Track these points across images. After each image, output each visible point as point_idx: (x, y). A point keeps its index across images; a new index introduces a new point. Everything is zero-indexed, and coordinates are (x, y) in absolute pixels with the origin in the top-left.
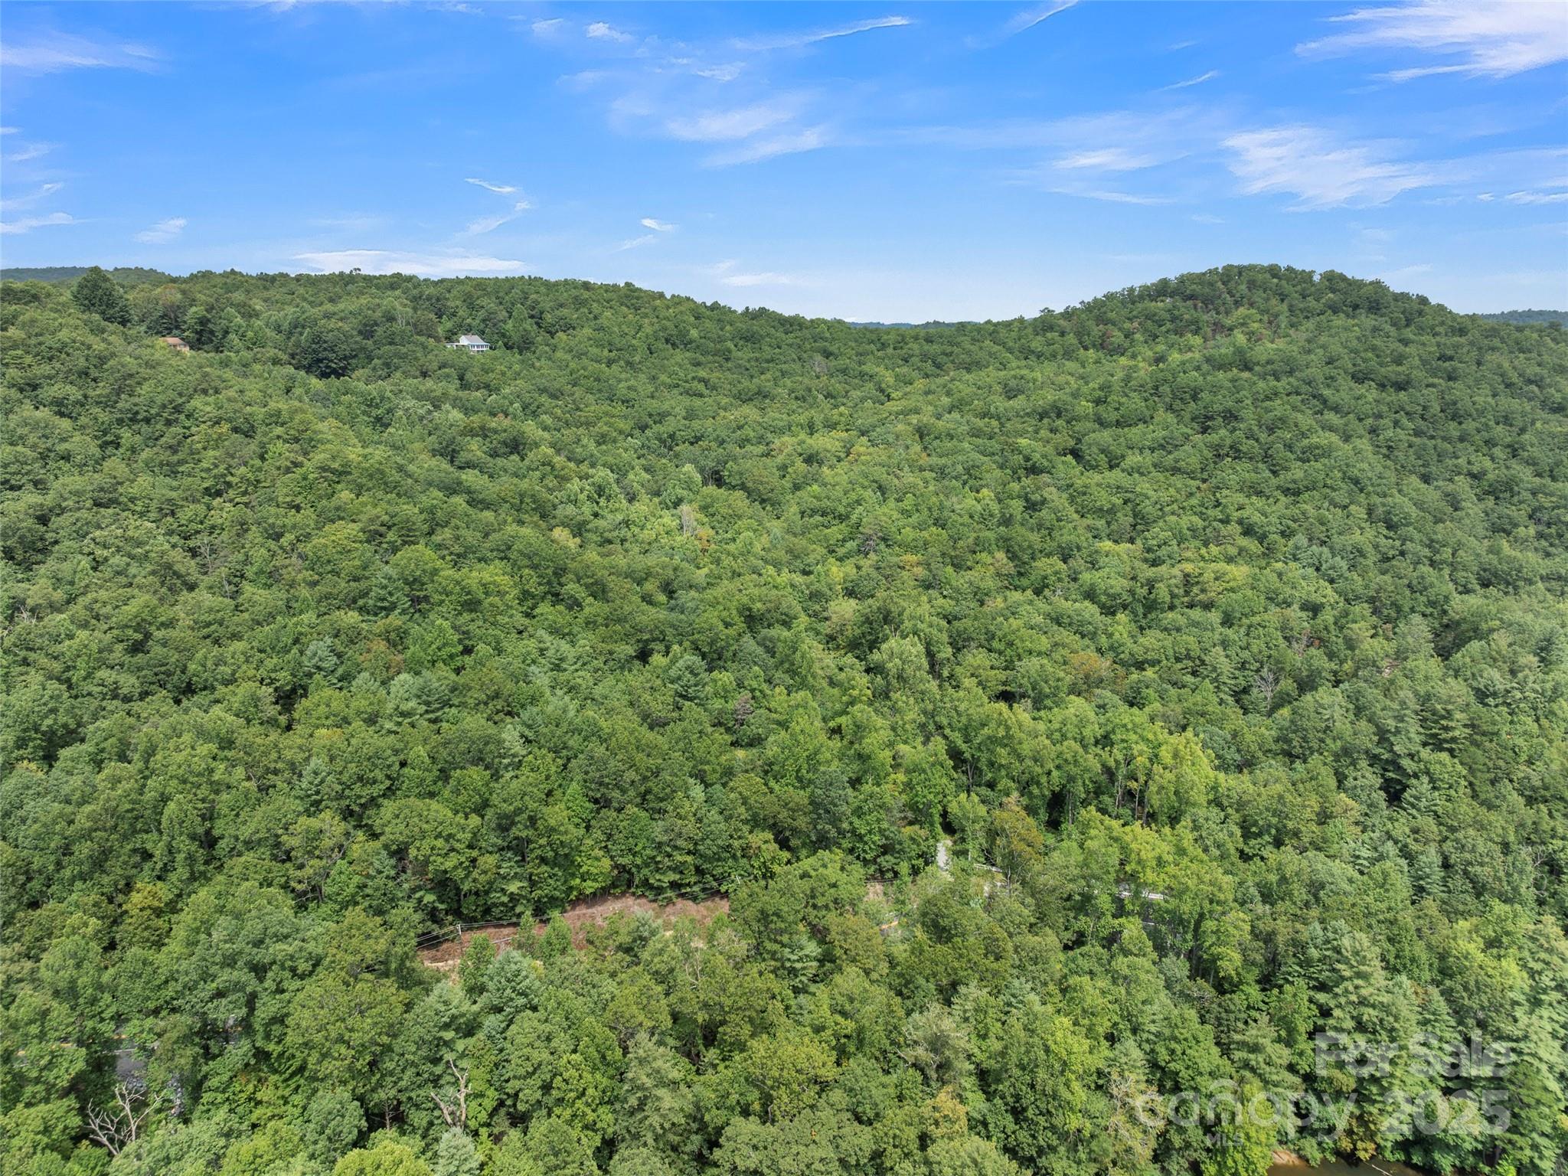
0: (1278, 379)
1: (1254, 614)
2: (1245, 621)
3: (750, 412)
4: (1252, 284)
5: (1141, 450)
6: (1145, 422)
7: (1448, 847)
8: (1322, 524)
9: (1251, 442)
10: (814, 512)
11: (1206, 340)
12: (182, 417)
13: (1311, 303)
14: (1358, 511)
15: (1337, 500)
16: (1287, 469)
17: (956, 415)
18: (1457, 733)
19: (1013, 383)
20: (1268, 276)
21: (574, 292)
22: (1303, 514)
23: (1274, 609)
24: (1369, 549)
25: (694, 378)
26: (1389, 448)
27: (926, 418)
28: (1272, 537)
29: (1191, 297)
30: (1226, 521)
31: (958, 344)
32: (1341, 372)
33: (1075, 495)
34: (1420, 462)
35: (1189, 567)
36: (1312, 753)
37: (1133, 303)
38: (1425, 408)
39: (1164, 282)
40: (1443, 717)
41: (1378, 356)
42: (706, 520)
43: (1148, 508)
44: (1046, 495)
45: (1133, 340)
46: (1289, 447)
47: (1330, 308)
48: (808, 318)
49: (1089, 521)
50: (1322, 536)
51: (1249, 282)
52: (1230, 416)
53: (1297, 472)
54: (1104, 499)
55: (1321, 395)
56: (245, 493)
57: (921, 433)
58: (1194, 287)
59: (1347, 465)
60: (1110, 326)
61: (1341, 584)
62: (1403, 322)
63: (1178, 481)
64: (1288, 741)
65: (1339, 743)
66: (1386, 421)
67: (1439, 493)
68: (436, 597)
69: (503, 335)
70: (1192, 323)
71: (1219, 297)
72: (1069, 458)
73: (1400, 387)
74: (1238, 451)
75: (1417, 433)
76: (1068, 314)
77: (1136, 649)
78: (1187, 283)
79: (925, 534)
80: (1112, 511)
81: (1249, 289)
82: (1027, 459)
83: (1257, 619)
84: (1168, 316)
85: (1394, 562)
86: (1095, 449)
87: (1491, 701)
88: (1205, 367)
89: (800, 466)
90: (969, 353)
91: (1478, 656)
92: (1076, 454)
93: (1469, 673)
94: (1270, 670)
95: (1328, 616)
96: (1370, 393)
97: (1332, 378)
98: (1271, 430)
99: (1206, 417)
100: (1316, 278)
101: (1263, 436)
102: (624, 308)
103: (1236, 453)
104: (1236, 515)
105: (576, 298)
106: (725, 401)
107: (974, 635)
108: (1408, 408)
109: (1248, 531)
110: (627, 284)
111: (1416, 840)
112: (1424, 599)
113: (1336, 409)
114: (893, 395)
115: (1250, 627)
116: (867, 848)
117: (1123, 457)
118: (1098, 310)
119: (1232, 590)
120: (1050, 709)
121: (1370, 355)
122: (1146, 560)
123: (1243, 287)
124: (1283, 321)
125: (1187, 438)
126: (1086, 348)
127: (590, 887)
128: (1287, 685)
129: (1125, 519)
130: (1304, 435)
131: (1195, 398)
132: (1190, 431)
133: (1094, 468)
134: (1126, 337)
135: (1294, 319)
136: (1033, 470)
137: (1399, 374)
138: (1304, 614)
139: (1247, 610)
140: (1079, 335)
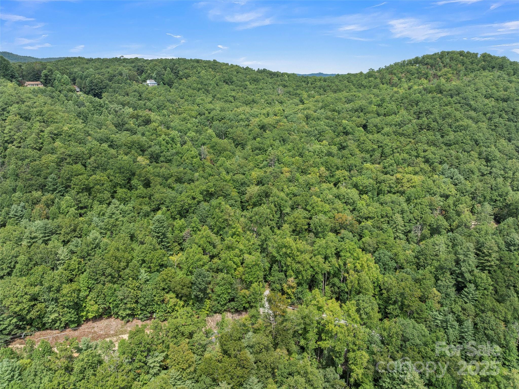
0: (452, 97)
1: (419, 198)
2: (415, 201)
3: (247, 109)
4: (452, 59)
5: (391, 126)
6: (396, 114)
7: (478, 320)
8: (457, 159)
9: (435, 123)
10: (257, 149)
11: (429, 81)
12: (5, 113)
13: (475, 66)
14: (474, 154)
15: (466, 149)
16: (447, 135)
17: (322, 110)
18: (493, 263)
19: (350, 98)
20: (459, 55)
21: (192, 63)
22: (450, 154)
23: (428, 196)
24: (476, 171)
25: (230, 96)
26: (495, 126)
27: (310, 112)
28: (436, 164)
29: (427, 64)
30: (417, 157)
31: (334, 83)
32: (480, 94)
33: (360, 144)
34: (507, 133)
35: (399, 176)
36: (428, 265)
37: (404, 66)
38: (514, 109)
39: (417, 58)
40: (487, 256)
41: (497, 88)
42: (212, 151)
43: (387, 150)
44: (349, 144)
45: (401, 81)
46: (450, 126)
47: (482, 68)
48: (281, 72)
49: (363, 155)
50: (457, 164)
51: (450, 58)
52: (429, 112)
53: (452, 136)
54: (369, 146)
55: (470, 104)
56: (20, 142)
57: (307, 117)
58: (428, 60)
59: (474, 134)
60: (393, 76)
61: (459, 186)
62: (512, 73)
63: (402, 139)
64: (419, 259)
65: (439, 263)
66: (496, 115)
67: (513, 146)
68: (72, 186)
69: (163, 80)
70: (425, 74)
71: (438, 64)
72: (361, 129)
73: (505, 100)
74: (429, 127)
75: (509, 120)
76: (380, 71)
77: (366, 211)
78: (425, 59)
79: (293, 159)
80: (374, 150)
81: (450, 60)
82: (345, 128)
83: (419, 201)
84: (416, 72)
85: (486, 177)
86: (371, 125)
87: (512, 248)
88: (423, 92)
89: (257, 130)
90: (337, 86)
91: (511, 224)
92: (365, 127)
93: (505, 232)
94: (420, 224)
95: (451, 201)
96: (492, 103)
97: (476, 97)
98: (444, 118)
99: (420, 112)
100: (479, 56)
101: (440, 121)
102: (211, 69)
103: (429, 128)
104: (422, 154)
105: (192, 65)
106: (239, 104)
107: (300, 203)
108: (506, 109)
109: (427, 161)
110: (214, 60)
111: (464, 314)
112: (497, 193)
113: (475, 110)
114: (305, 102)
115: (416, 204)
116: (221, 300)
117: (383, 128)
118: (390, 70)
119: (414, 187)
120: (320, 238)
121: (494, 87)
122: (383, 172)
123: (448, 60)
124: (462, 73)
125: (410, 121)
126: (383, 84)
127: (90, 316)
128: (426, 231)
129: (377, 154)
130: (457, 120)
131: (417, 105)
132: (412, 118)
133: (370, 132)
134: (399, 80)
135: (466, 73)
136: (347, 133)
137: (505, 95)
138: (442, 199)
139: (417, 196)
140: (381, 79)
